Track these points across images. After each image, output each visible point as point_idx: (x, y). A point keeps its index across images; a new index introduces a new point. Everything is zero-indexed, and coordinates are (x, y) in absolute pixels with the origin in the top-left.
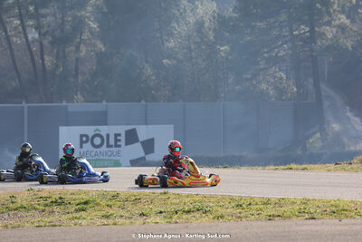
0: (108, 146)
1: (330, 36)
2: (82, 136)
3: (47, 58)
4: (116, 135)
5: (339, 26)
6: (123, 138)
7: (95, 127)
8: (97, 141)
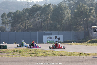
0: (52, 39)
1: (90, 20)
2: (47, 37)
3: (42, 24)
4: (53, 37)
5: (92, 18)
6: (54, 38)
7: (49, 36)
8: (50, 38)
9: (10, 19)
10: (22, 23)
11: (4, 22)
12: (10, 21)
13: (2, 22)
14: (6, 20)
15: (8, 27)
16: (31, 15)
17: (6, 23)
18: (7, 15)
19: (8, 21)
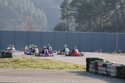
9: (74, 11)
10: (95, 18)
11: (65, 16)
12: (74, 13)
13: (62, 16)
14: (69, 12)
15: (72, 24)
16: (110, 4)
17: (68, 16)
18: (71, 4)
19: (71, 15)
